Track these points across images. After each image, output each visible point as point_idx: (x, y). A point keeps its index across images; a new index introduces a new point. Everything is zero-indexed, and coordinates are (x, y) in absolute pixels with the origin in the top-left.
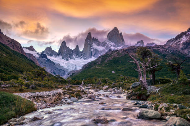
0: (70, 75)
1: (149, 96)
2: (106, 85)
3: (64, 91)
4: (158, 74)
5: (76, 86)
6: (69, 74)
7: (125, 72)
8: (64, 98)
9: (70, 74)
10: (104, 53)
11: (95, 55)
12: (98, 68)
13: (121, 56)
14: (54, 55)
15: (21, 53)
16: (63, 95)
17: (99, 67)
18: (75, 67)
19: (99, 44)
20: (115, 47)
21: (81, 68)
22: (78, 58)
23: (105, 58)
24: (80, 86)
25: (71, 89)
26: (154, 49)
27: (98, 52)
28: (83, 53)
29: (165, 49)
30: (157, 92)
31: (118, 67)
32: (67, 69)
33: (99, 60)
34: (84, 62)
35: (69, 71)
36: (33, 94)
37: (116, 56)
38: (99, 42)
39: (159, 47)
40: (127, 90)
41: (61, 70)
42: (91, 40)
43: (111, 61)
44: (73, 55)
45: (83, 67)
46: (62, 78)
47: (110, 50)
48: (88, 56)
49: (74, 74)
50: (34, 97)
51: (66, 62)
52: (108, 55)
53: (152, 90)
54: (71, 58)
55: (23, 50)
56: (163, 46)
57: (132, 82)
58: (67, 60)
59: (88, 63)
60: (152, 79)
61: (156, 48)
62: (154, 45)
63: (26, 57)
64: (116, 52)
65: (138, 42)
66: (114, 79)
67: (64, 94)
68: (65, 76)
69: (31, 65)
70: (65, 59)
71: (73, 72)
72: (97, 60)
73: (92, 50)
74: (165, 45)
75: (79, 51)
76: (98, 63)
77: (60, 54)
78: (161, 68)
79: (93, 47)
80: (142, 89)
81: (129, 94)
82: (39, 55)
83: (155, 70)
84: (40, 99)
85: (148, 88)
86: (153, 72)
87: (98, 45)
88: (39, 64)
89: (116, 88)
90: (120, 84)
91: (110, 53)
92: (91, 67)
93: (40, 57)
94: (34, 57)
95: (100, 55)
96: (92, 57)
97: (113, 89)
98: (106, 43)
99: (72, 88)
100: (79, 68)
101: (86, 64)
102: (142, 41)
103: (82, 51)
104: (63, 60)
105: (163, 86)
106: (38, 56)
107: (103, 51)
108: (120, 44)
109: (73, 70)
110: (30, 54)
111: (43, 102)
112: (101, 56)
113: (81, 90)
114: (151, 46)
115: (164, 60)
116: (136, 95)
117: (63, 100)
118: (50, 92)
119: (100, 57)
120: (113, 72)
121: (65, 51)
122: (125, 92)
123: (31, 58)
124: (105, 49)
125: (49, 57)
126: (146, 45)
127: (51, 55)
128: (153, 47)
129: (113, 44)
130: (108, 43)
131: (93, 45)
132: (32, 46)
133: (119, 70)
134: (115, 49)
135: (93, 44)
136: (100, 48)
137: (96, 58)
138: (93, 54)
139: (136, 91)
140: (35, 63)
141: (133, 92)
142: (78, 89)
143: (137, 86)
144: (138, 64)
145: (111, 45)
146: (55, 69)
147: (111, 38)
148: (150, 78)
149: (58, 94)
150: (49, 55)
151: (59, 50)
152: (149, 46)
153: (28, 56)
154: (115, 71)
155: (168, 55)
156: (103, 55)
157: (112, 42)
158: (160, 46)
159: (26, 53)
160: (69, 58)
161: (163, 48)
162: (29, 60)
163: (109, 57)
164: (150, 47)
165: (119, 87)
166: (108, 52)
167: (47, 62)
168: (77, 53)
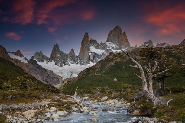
0: (65, 84)
1: (155, 110)
2: (105, 96)
3: (51, 103)
4: (171, 81)
5: (68, 97)
6: (63, 82)
7: (129, 80)
8: (50, 111)
9: (65, 82)
10: (104, 57)
11: (93, 59)
12: (97, 75)
13: (124, 60)
14: (45, 61)
15: (7, 59)
16: (48, 107)
17: (99, 74)
18: (70, 74)
19: (99, 47)
20: (118, 50)
21: (78, 76)
22: (73, 63)
23: (106, 63)
24: (72, 97)
25: (60, 100)
26: (166, 50)
27: (96, 56)
28: (79, 58)
29: (180, 50)
30: (167, 105)
31: (121, 73)
32: (61, 76)
33: (98, 66)
34: (81, 68)
35: (63, 79)
36: (9, 107)
37: (119, 60)
38: (98, 43)
39: (172, 48)
40: (130, 102)
41: (54, 77)
42: (89, 42)
43: (112, 66)
44: (68, 60)
45: (80, 74)
46: (54, 87)
47: (111, 53)
48: (85, 61)
49: (70, 83)
50: (9, 110)
51: (60, 68)
52: (109, 60)
53: (160, 102)
54: (65, 64)
55: (8, 55)
56: (177, 46)
57: (136, 92)
58: (61, 66)
59: (86, 70)
60: (160, 87)
61: (169, 49)
62: (165, 46)
63: (12, 63)
64: (118, 56)
65: (146, 43)
66: (116, 88)
67: (50, 106)
68: (59, 84)
69: (19, 73)
70: (58, 65)
71: (69, 80)
72: (95, 65)
73: (90, 54)
74: (180, 46)
75: (75, 55)
76: (97, 69)
77: (52, 59)
78: (173, 74)
79: (91, 50)
80: (147, 101)
81: (130, 107)
82: (28, 60)
83: (164, 76)
84: (17, 112)
85: (154, 100)
86: (162, 78)
87: (97, 47)
88: (29, 71)
89: (117, 99)
90: (121, 94)
91: (111, 57)
92: (89, 74)
93: (29, 64)
94: (22, 63)
95: (99, 60)
96: (90, 62)
97: (114, 100)
98: (106, 45)
99: (63, 99)
100: (75, 75)
101: (83, 71)
102: (150, 41)
103: (78, 56)
104: (57, 66)
105: (175, 97)
106: (26, 62)
107: (103, 54)
108: (123, 46)
109: (68, 78)
110: (17, 60)
111: (21, 116)
112: (101, 61)
113: (74, 101)
114: (162, 47)
115: (179, 64)
116: (139, 109)
117: (47, 114)
118: (31, 104)
119: (99, 62)
120: (115, 80)
121: (58, 56)
122: (127, 105)
123: (19, 65)
124: (105, 52)
125: (39, 63)
126: (155, 46)
127: (42, 61)
128: (164, 49)
129: (115, 46)
130: (108, 45)
131: (90, 48)
132: (20, 51)
133: (122, 77)
134: (118, 52)
135: (91, 46)
136: (99, 51)
137: (95, 64)
138: (91, 58)
139: (140, 104)
140: (23, 70)
141: (136, 105)
142: (70, 100)
143: (140, 98)
144: (142, 69)
145: (112, 47)
146: (48, 77)
147: (112, 39)
148: (158, 86)
149: (43, 107)
150: (39, 61)
151: (51, 55)
152: (159, 46)
153: (15, 62)
154: (117, 79)
155: (183, 57)
156: (103, 60)
157: (113, 44)
158: (174, 47)
159: (12, 59)
160: (63, 64)
161: (177, 49)
162: (16, 66)
163: (110, 61)
164: (160, 49)
165: (121, 98)
166: (109, 56)
167: (37, 69)
168: (72, 58)
